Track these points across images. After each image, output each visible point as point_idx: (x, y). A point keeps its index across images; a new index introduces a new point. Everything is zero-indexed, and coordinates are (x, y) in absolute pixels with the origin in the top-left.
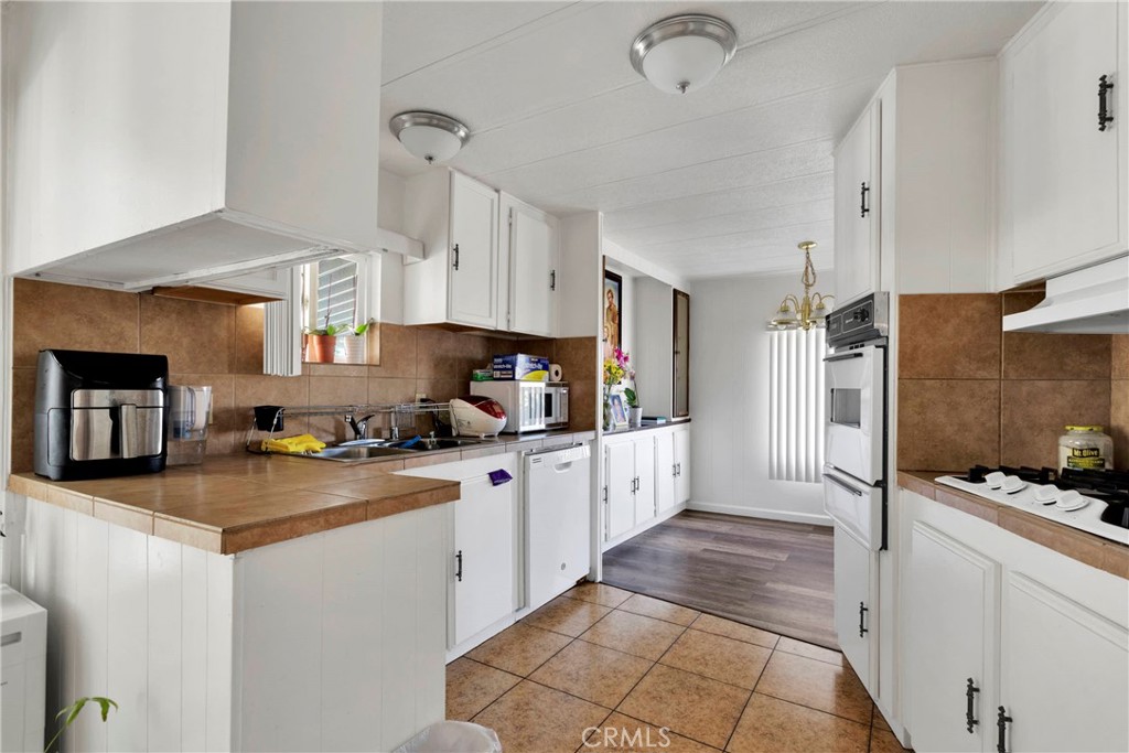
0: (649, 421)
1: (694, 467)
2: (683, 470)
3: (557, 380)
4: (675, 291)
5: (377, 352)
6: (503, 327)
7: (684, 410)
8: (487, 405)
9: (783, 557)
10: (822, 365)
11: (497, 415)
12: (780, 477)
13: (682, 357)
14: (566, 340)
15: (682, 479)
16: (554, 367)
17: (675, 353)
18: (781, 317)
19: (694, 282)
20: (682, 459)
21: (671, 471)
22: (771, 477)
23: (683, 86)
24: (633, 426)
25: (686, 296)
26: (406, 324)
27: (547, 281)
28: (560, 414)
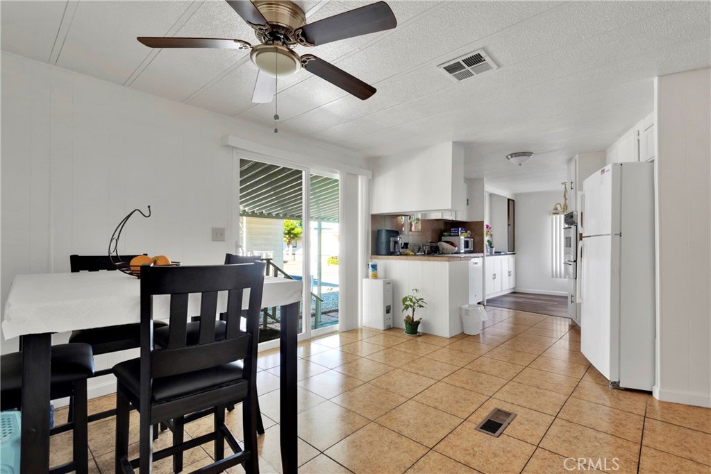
0: (498, 253)
1: (517, 273)
2: (513, 273)
3: (469, 236)
4: (509, 200)
5: (420, 228)
6: (454, 219)
7: (512, 249)
8: (452, 244)
9: (556, 303)
10: (563, 230)
11: (455, 247)
12: (556, 277)
13: (511, 227)
14: (472, 222)
15: (512, 277)
16: (469, 232)
17: (509, 225)
18: (554, 212)
19: (516, 195)
20: (512, 269)
21: (507, 274)
22: (553, 277)
23: (520, 165)
24: (491, 254)
25: (513, 201)
26: (427, 219)
27: (466, 202)
28: (471, 248)
